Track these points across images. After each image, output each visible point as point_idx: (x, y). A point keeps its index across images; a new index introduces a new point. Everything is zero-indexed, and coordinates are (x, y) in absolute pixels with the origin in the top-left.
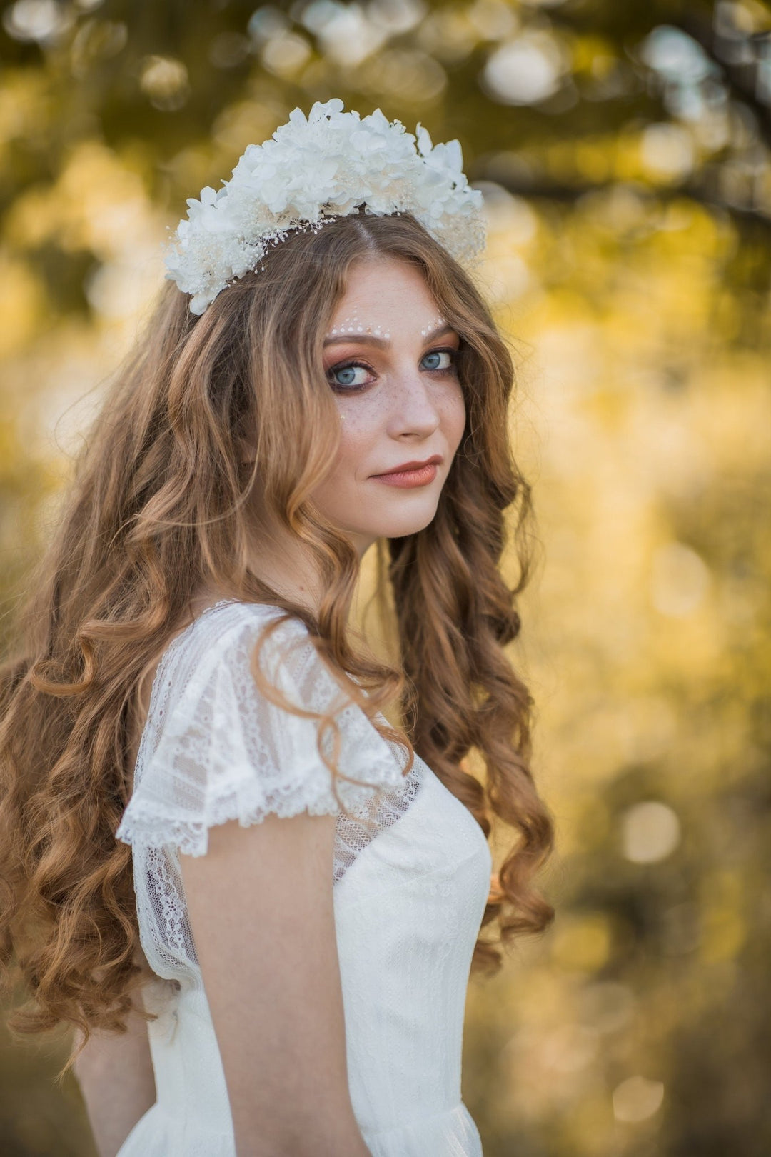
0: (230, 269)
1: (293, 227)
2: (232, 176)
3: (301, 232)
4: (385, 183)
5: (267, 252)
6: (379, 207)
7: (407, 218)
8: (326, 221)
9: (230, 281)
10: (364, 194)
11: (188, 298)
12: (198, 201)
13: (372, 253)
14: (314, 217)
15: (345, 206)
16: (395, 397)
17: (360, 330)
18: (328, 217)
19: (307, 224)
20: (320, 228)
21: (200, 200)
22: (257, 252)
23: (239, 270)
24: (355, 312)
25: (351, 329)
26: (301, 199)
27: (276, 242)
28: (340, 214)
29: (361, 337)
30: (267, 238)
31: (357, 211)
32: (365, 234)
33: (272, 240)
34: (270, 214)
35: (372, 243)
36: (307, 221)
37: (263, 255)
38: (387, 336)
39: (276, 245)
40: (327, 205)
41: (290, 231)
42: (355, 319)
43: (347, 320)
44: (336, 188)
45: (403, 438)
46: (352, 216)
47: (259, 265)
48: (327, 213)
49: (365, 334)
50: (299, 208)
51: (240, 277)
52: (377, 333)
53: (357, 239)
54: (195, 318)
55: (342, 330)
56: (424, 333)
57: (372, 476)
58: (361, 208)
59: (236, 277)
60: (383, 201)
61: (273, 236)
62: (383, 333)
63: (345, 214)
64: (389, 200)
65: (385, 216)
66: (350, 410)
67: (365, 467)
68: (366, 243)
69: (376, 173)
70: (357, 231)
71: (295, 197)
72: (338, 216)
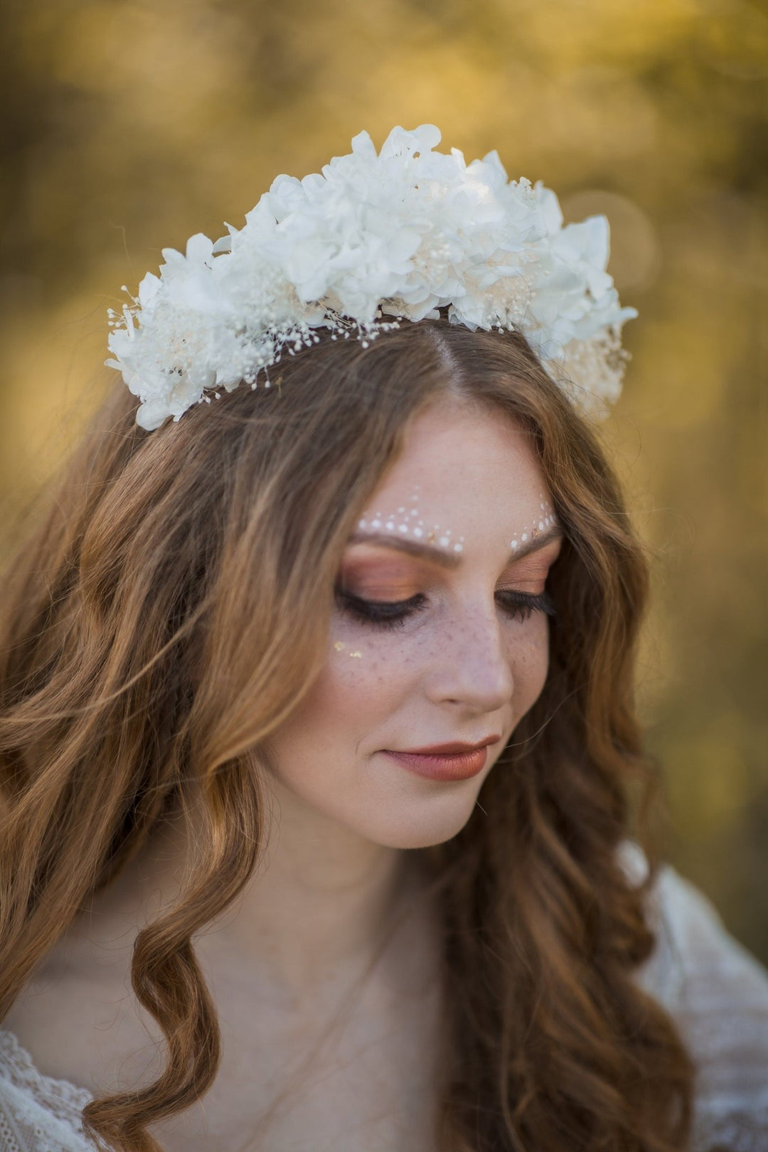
0: (214, 374)
1: (331, 325)
3: (340, 336)
4: (490, 279)
5: (278, 359)
6: (473, 315)
7: (514, 338)
8: (386, 326)
9: (208, 392)
10: (452, 291)
11: (136, 402)
12: (179, 255)
13: (455, 394)
14: (366, 316)
15: (418, 306)
16: (450, 638)
17: (418, 534)
18: (391, 319)
19: (354, 325)
20: (372, 336)
21: (184, 254)
22: (264, 354)
23: (227, 377)
24: (415, 498)
25: (403, 529)
26: (352, 284)
27: (298, 347)
28: (408, 317)
29: (416, 545)
30: (283, 338)
31: (436, 316)
32: (448, 361)
33: (292, 344)
34: (295, 297)
35: (457, 378)
36: (352, 320)
37: (271, 362)
38: (458, 548)
39: (296, 352)
40: (389, 301)
41: (322, 331)
42: (414, 512)
43: (401, 510)
44: (410, 278)
45: (447, 705)
46: (427, 322)
47: (261, 376)
48: (389, 310)
49: (424, 542)
50: (343, 297)
51: (229, 390)
52: (444, 543)
53: (434, 368)
54: (142, 435)
55: (390, 526)
56: (514, 545)
57: (385, 751)
58: (444, 311)
59: (221, 389)
60: (481, 305)
61: (295, 336)
62: (452, 543)
63: (417, 317)
64: (489, 306)
65: (480, 330)
66: (371, 645)
67: (377, 738)
68: (448, 377)
69: (478, 261)
70: (435, 352)
71: (342, 280)
72: (405, 320)
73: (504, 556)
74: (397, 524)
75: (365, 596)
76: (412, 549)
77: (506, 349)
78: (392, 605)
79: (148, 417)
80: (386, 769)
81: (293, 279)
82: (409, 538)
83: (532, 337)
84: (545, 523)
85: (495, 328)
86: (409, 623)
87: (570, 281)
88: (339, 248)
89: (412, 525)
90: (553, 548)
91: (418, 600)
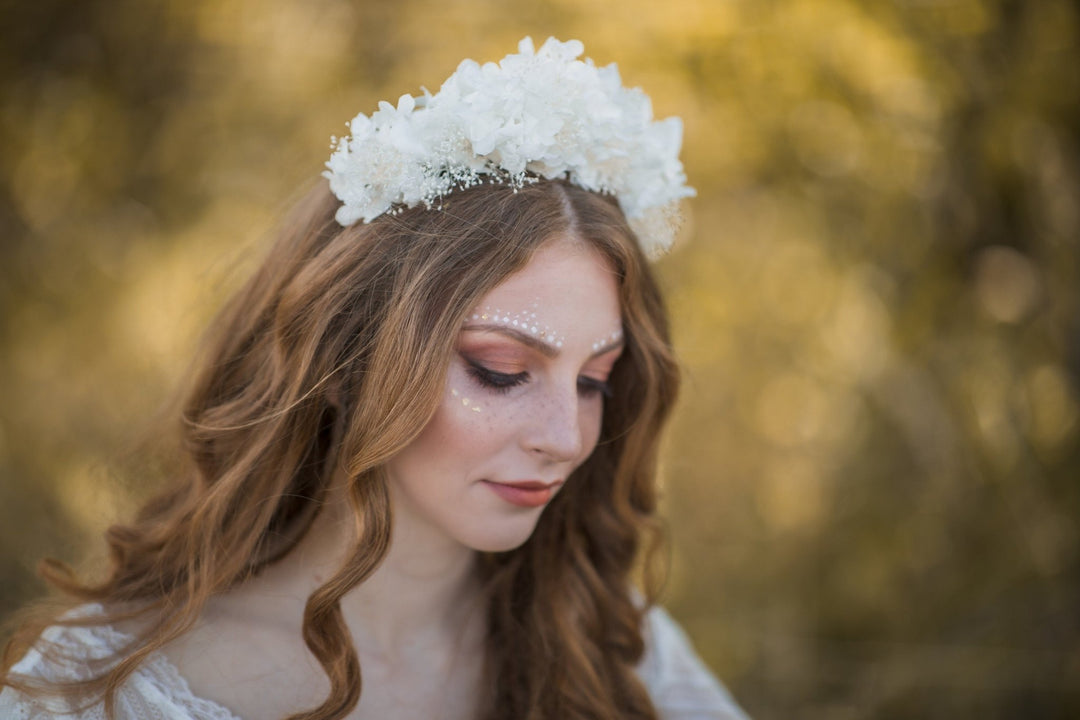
0: (402, 195)
1: (488, 172)
2: (438, 90)
3: (496, 181)
4: (604, 156)
5: (451, 191)
6: (588, 179)
7: (613, 201)
8: (531, 180)
9: (395, 206)
10: (577, 161)
11: (340, 203)
12: (391, 107)
13: (571, 234)
14: (516, 168)
15: (553, 169)
17: (534, 331)
18: (533, 175)
19: (507, 175)
20: (521, 185)
21: (396, 107)
22: (442, 186)
23: (411, 199)
24: (536, 305)
25: (524, 326)
26: (511, 146)
27: (467, 186)
28: (544, 174)
29: (531, 339)
30: (458, 178)
31: (564, 176)
32: (568, 211)
33: (463, 183)
34: (469, 148)
35: (573, 225)
36: (507, 172)
37: (445, 193)
38: (559, 344)
39: (466, 190)
40: (534, 162)
41: (482, 175)
42: (533, 315)
43: (525, 312)
44: (550, 149)
45: (534, 454)
46: (557, 181)
47: (437, 200)
48: (534, 170)
49: (537, 338)
50: (504, 155)
51: (410, 207)
52: (550, 340)
53: (558, 215)
54: (338, 228)
55: (515, 323)
56: (596, 347)
57: (485, 481)
58: (568, 173)
59: (405, 206)
60: (594, 174)
61: (465, 178)
62: (556, 340)
63: (550, 176)
64: (600, 175)
65: (591, 191)
66: (487, 404)
67: (482, 470)
68: (567, 223)
69: (597, 142)
70: (560, 203)
71: (505, 143)
72: (541, 178)
73: (587, 353)
74: (520, 322)
75: (490, 367)
76: (527, 341)
77: (608, 208)
78: (506, 376)
79: (344, 216)
80: (483, 493)
81: (472, 139)
82: (528, 333)
83: (625, 200)
84: (616, 335)
85: (602, 191)
86: (515, 391)
87: (656, 164)
88: (506, 120)
89: (530, 325)
90: (617, 352)
91: (522, 376)
